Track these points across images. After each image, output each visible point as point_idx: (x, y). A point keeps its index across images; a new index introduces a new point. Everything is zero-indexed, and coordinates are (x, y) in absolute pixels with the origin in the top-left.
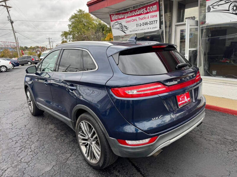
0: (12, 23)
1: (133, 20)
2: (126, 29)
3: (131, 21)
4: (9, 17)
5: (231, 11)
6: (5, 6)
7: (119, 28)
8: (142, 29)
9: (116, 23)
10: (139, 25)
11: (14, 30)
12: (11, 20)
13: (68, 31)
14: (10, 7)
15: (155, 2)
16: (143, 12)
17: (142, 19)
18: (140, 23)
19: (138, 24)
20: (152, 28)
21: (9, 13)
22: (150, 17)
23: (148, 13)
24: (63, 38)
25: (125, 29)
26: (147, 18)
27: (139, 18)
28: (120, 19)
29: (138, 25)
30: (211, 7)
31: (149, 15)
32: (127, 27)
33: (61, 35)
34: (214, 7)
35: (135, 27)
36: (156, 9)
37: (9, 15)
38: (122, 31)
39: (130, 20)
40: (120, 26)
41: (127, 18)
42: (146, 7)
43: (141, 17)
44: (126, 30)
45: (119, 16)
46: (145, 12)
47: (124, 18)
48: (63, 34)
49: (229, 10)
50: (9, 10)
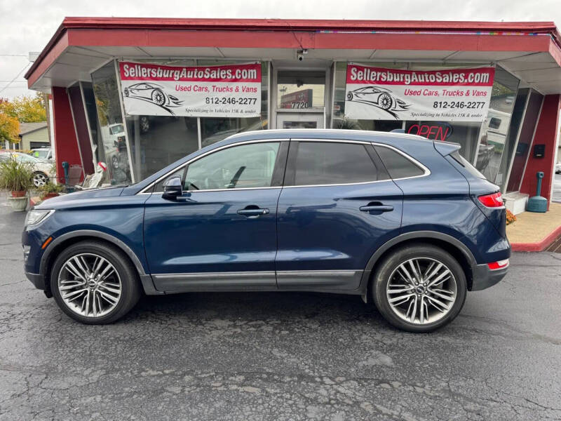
1: (196, 88)
2: (176, 103)
3: (192, 90)
5: (380, 105)
7: (151, 99)
8: (220, 111)
9: (142, 87)
10: (215, 101)
15: (254, 63)
16: (225, 76)
17: (222, 90)
18: (215, 97)
19: (211, 98)
20: (244, 111)
22: (240, 89)
23: (236, 80)
26: (234, 90)
27: (214, 86)
28: (155, 79)
29: (211, 101)
30: (353, 93)
31: (240, 85)
34: (358, 95)
35: (201, 104)
36: (255, 78)
38: (160, 106)
39: (190, 87)
40: (155, 94)
42: (233, 68)
43: (219, 85)
44: (176, 105)
45: (153, 72)
46: (228, 78)
47: (170, 79)
49: (377, 103)
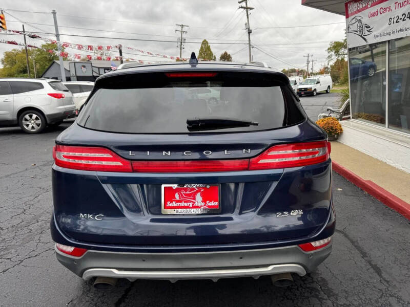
0: (250, 32)
1: (382, 11)
2: (368, 31)
3: (379, 14)
4: (247, 24)
6: (245, 8)
7: (357, 31)
8: (401, 30)
9: (354, 21)
10: (395, 20)
11: (251, 44)
12: (249, 29)
13: (343, 42)
14: (251, 9)
17: (402, 5)
18: (396, 16)
19: (392, 17)
21: (248, 17)
24: (330, 54)
25: (366, 32)
27: (396, 3)
28: (359, 11)
29: (392, 20)
32: (369, 27)
33: (328, 49)
35: (385, 27)
37: (248, 21)
38: (361, 36)
39: (377, 11)
40: (359, 26)
41: (371, 6)
44: (369, 33)
45: (358, 5)
47: (366, 8)
48: (331, 48)
50: (249, 14)
